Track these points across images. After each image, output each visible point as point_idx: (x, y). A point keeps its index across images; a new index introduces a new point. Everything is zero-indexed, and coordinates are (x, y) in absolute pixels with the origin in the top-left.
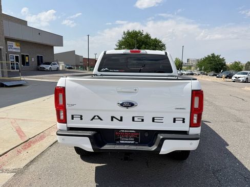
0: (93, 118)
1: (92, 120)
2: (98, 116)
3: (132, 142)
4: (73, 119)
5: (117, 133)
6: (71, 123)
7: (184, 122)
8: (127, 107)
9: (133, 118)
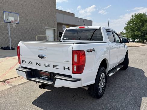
1: (29, 64)
2: (31, 62)
3: (47, 78)
4: (22, 62)
5: (40, 72)
6: (22, 65)
7: (69, 70)
9: (45, 64)
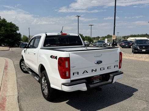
0: (84, 72)
1: (83, 73)
2: (86, 71)
3: (99, 81)
4: (73, 75)
5: (92, 78)
6: (73, 78)
7: (117, 67)
8: (99, 64)
9: (101, 68)
